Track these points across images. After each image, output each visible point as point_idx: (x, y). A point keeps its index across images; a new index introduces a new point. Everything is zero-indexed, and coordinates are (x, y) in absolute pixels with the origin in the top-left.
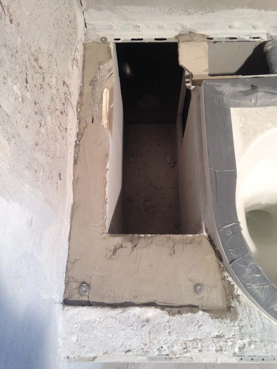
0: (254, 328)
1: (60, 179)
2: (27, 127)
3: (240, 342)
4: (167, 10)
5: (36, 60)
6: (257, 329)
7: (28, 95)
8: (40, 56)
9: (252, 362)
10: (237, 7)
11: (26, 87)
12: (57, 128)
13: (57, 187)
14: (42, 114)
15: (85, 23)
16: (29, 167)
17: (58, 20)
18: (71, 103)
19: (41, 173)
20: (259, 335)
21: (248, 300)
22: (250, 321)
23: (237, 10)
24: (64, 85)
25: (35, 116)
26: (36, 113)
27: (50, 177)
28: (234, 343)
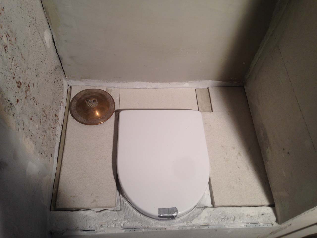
0: (130, 216)
1: (51, 157)
2: (40, 138)
3: (123, 222)
4: (106, 81)
5: (44, 111)
6: (131, 216)
7: (41, 126)
8: (46, 109)
9: (130, 232)
10: (136, 81)
11: (40, 124)
12: (51, 135)
13: (50, 160)
14: (45, 132)
15: (68, 84)
16: (39, 152)
17: (54, 91)
18: (58, 123)
19: (44, 154)
20: (131, 219)
21: (129, 205)
22: (128, 213)
23: (136, 82)
24: (55, 116)
25: (43, 133)
26: (43, 132)
27: (47, 156)
28: (121, 222)
